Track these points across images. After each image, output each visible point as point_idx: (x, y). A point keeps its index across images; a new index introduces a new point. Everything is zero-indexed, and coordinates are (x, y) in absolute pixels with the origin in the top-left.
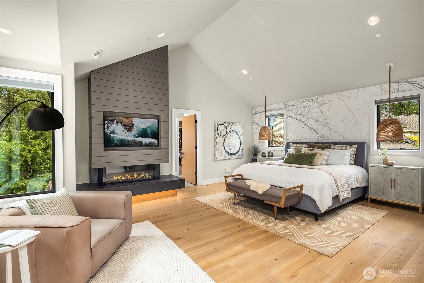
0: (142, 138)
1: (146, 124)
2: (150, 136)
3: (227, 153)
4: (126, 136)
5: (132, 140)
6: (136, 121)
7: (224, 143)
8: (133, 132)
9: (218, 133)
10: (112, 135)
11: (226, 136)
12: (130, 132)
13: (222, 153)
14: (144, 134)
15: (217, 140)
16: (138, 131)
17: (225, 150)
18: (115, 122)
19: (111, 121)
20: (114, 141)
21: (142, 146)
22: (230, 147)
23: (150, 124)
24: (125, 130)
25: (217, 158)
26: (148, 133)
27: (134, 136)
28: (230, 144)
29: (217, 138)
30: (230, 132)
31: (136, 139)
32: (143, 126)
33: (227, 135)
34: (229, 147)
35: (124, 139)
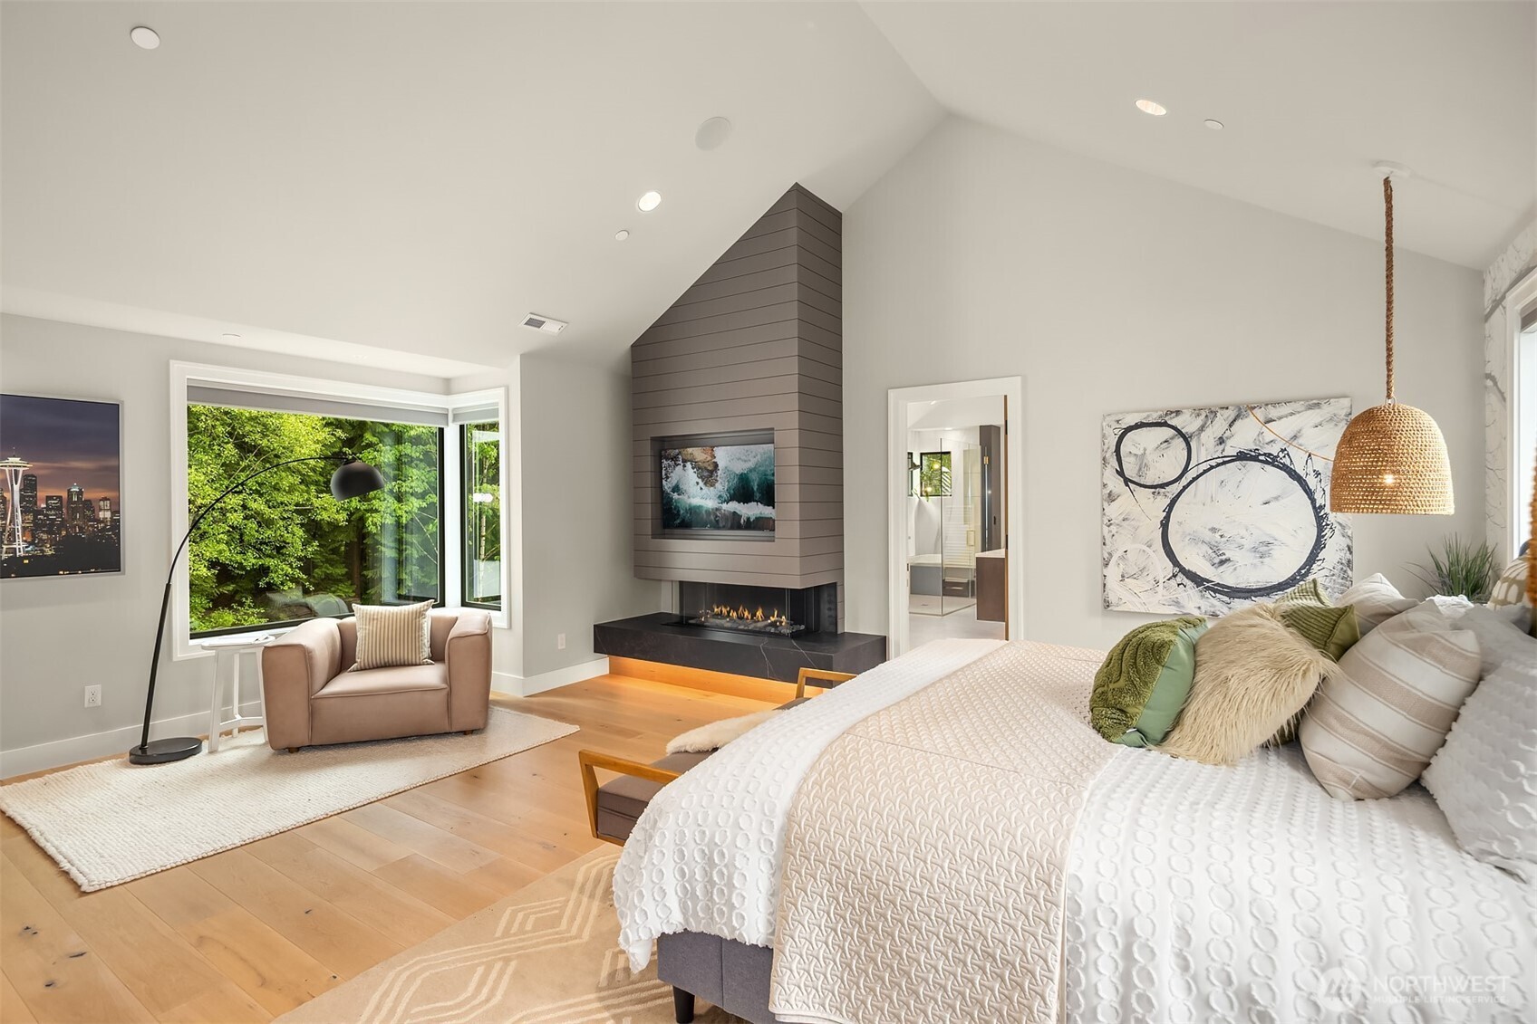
0: (739, 502)
1: (745, 461)
2: (758, 495)
3: (1186, 581)
4: (702, 498)
5: (717, 509)
6: (723, 456)
7: (1165, 525)
8: (717, 485)
9: (1121, 473)
10: (675, 496)
11: (1185, 488)
12: (711, 486)
13: (1150, 578)
14: (742, 491)
15: (1113, 510)
16: (728, 481)
17: (1175, 563)
18: (680, 462)
19: (672, 459)
20: (679, 511)
21: (739, 527)
22: (1216, 549)
23: (756, 460)
24: (700, 481)
25: (1112, 598)
26: (753, 489)
27: (720, 497)
28: (1214, 530)
29: (1111, 498)
30: (1213, 463)
31: (724, 506)
32: (740, 468)
33: (1194, 479)
34: (1205, 548)
35: (700, 507)
